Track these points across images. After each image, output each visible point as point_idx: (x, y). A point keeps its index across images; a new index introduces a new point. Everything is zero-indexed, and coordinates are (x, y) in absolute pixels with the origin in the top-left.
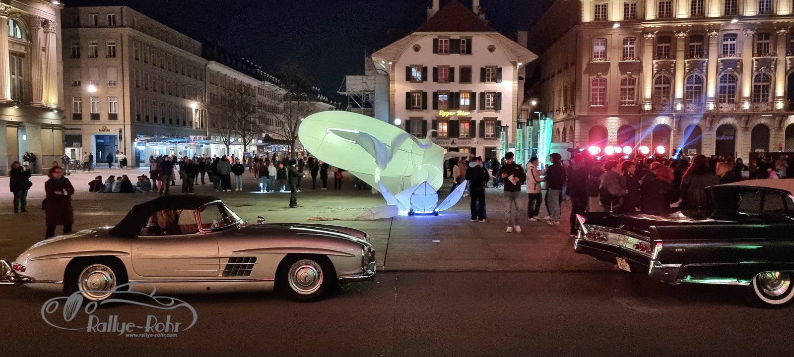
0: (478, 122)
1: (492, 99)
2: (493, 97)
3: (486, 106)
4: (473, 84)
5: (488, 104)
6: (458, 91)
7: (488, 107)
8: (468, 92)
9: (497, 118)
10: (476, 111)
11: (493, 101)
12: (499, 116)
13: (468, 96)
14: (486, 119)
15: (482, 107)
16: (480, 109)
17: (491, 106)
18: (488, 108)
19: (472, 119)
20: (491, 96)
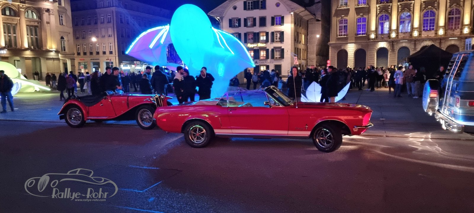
0: (270, 50)
1: (278, 35)
3: (275, 40)
4: (267, 27)
5: (276, 39)
6: (258, 32)
8: (264, 32)
9: (282, 47)
10: (269, 43)
12: (283, 46)
13: (265, 34)
14: (275, 48)
15: (273, 41)
16: (272, 42)
17: (278, 40)
18: (276, 41)
19: (267, 48)
20: (278, 34)
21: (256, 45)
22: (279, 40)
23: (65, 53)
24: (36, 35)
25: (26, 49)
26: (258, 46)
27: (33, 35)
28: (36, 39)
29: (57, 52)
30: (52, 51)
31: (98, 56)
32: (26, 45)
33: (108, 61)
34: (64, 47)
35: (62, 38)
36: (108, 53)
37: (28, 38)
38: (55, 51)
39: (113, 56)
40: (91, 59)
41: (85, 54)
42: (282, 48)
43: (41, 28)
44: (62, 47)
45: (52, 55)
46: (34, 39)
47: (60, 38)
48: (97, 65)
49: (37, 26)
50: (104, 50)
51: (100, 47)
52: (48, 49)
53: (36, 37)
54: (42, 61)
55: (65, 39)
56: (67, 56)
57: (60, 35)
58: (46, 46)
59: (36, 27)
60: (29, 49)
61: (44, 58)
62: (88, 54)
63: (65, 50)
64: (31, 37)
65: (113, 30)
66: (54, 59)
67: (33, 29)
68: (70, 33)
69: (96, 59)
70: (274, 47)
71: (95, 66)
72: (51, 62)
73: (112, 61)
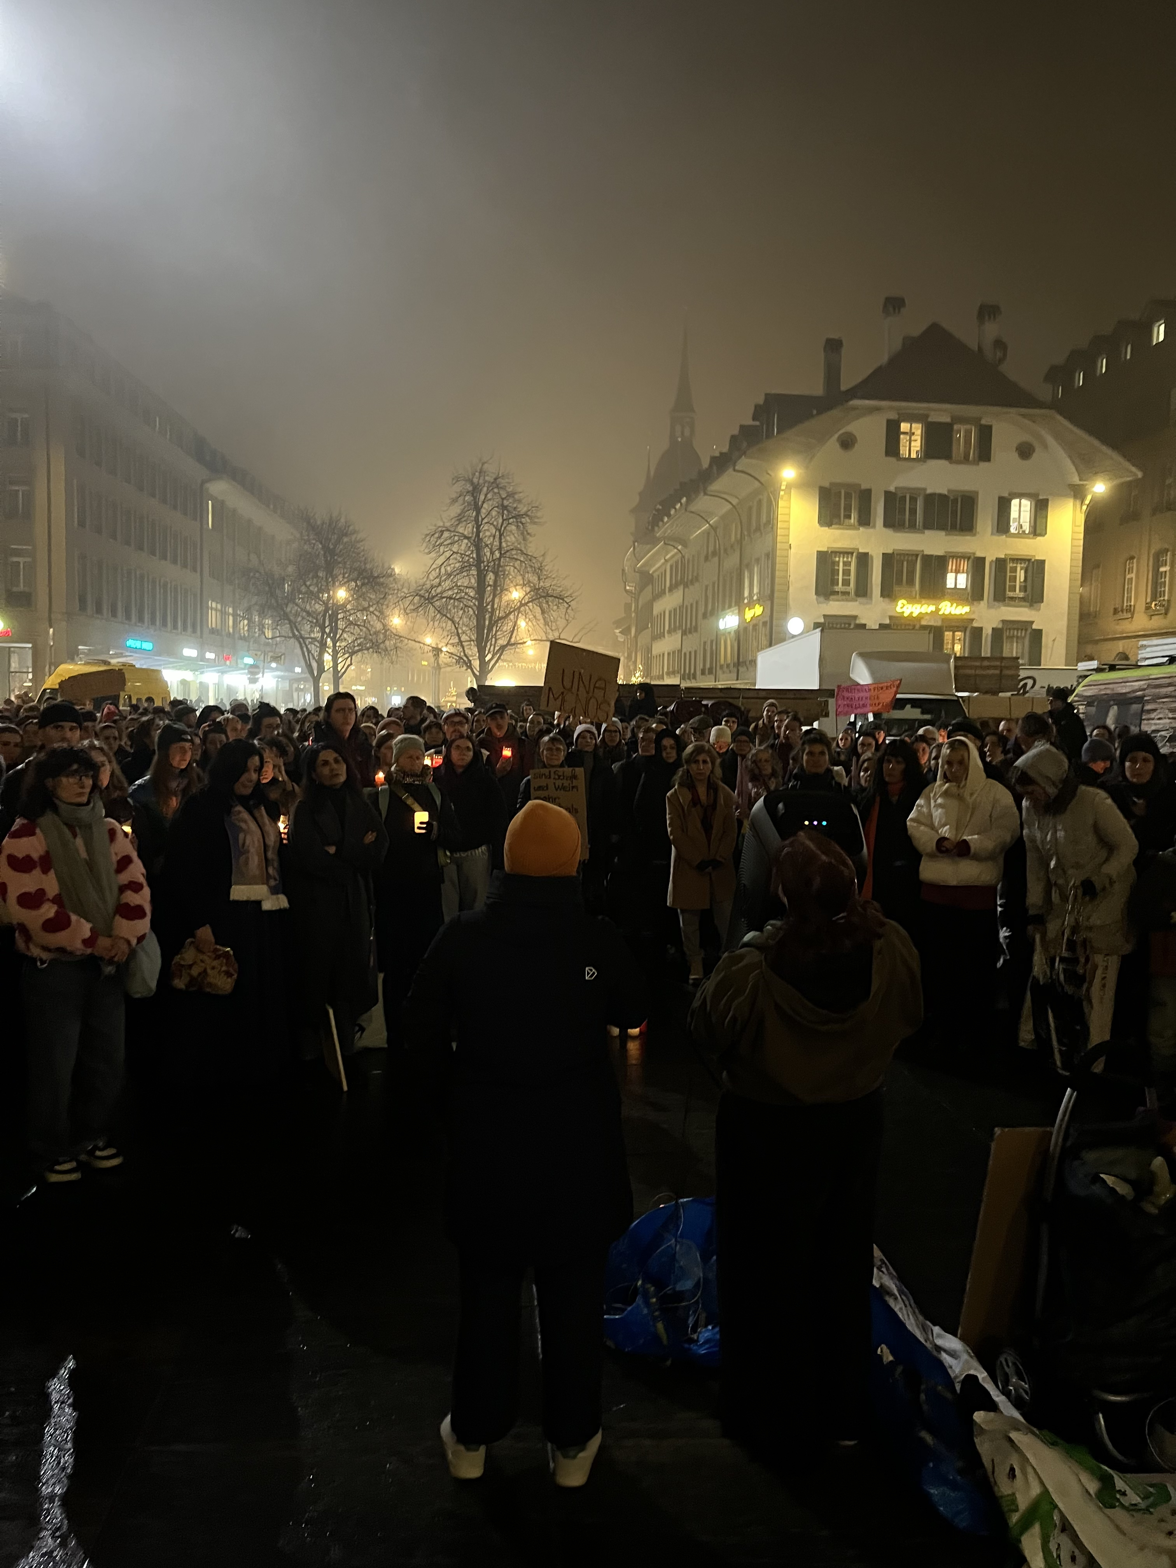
0: (987, 632)
1: (1021, 575)
2: (1023, 572)
3: (1007, 592)
4: (978, 536)
5: (1013, 589)
6: (940, 553)
7: (1011, 594)
8: (964, 556)
9: (1032, 622)
10: (984, 603)
11: (1022, 579)
12: (1037, 617)
13: (965, 564)
14: (1008, 625)
15: (1000, 596)
16: (994, 599)
17: (1018, 593)
18: (1012, 598)
19: (975, 624)
20: (1019, 569)
21: (932, 608)
22: (1022, 595)
26: (941, 613)
42: (1034, 627)
70: (1003, 621)
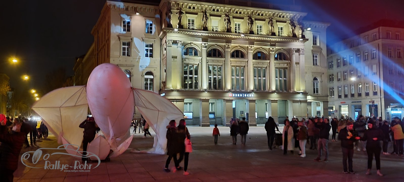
23: (317, 94)
24: (285, 77)
25: (273, 92)
27: (281, 78)
28: (285, 81)
29: (305, 94)
30: (299, 93)
31: (360, 98)
32: (274, 88)
33: (371, 104)
34: (317, 89)
35: (315, 79)
36: (371, 94)
37: (276, 80)
38: (302, 93)
39: (377, 97)
40: (353, 102)
41: (346, 96)
43: (290, 69)
44: (314, 89)
45: (300, 97)
46: (283, 82)
47: (312, 79)
48: (359, 108)
49: (287, 68)
50: (367, 91)
51: (362, 88)
52: (295, 91)
53: (285, 79)
54: (290, 104)
55: (319, 80)
56: (319, 98)
57: (313, 76)
58: (293, 88)
59: (285, 69)
60: (277, 91)
61: (291, 100)
62: (349, 96)
63: (317, 92)
64: (280, 80)
65: (378, 67)
66: (301, 101)
67: (282, 70)
68: (323, 73)
69: (357, 102)
71: (357, 110)
72: (297, 104)
73: (375, 103)
